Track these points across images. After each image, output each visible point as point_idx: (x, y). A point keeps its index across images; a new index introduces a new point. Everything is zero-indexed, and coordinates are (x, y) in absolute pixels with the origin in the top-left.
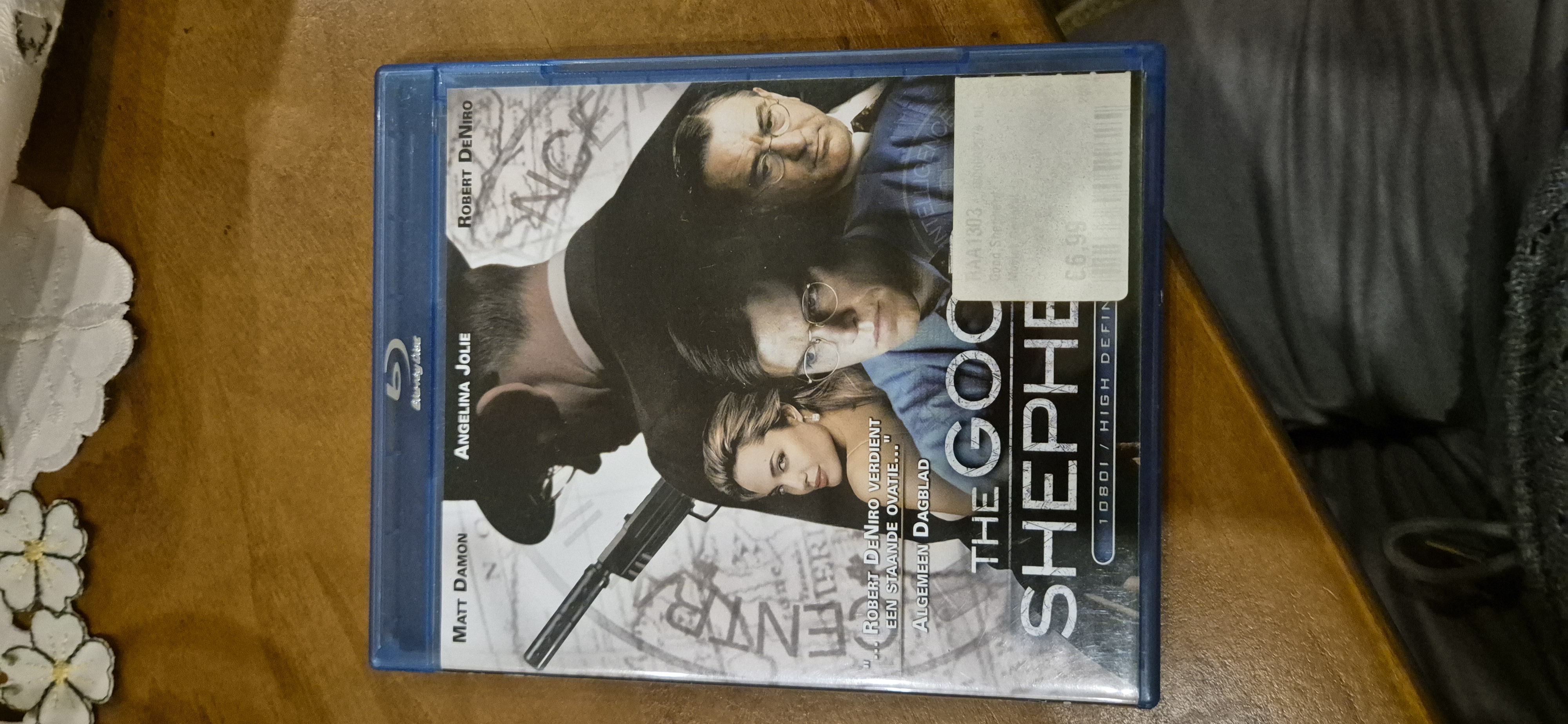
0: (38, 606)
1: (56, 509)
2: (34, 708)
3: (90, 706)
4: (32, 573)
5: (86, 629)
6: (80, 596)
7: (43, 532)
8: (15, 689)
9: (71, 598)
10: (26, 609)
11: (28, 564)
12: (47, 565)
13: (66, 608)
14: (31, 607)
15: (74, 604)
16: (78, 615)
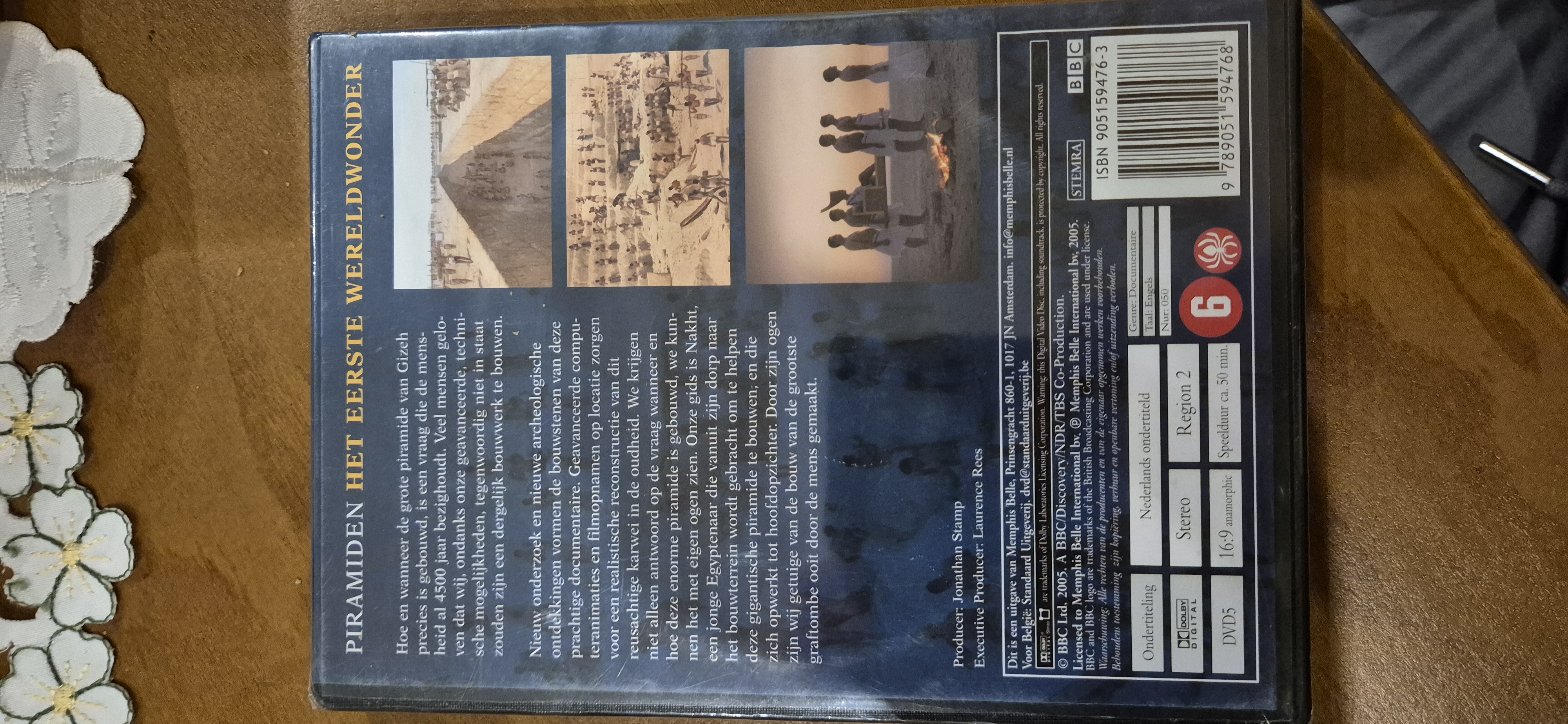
0: (35, 486)
1: (41, 376)
2: (46, 601)
3: (110, 586)
4: (25, 450)
5: (94, 501)
6: (83, 465)
7: (30, 405)
8: (23, 584)
9: (72, 469)
10: (21, 493)
11: (18, 442)
12: (40, 439)
13: (68, 482)
14: (28, 488)
15: (75, 475)
16: (83, 487)
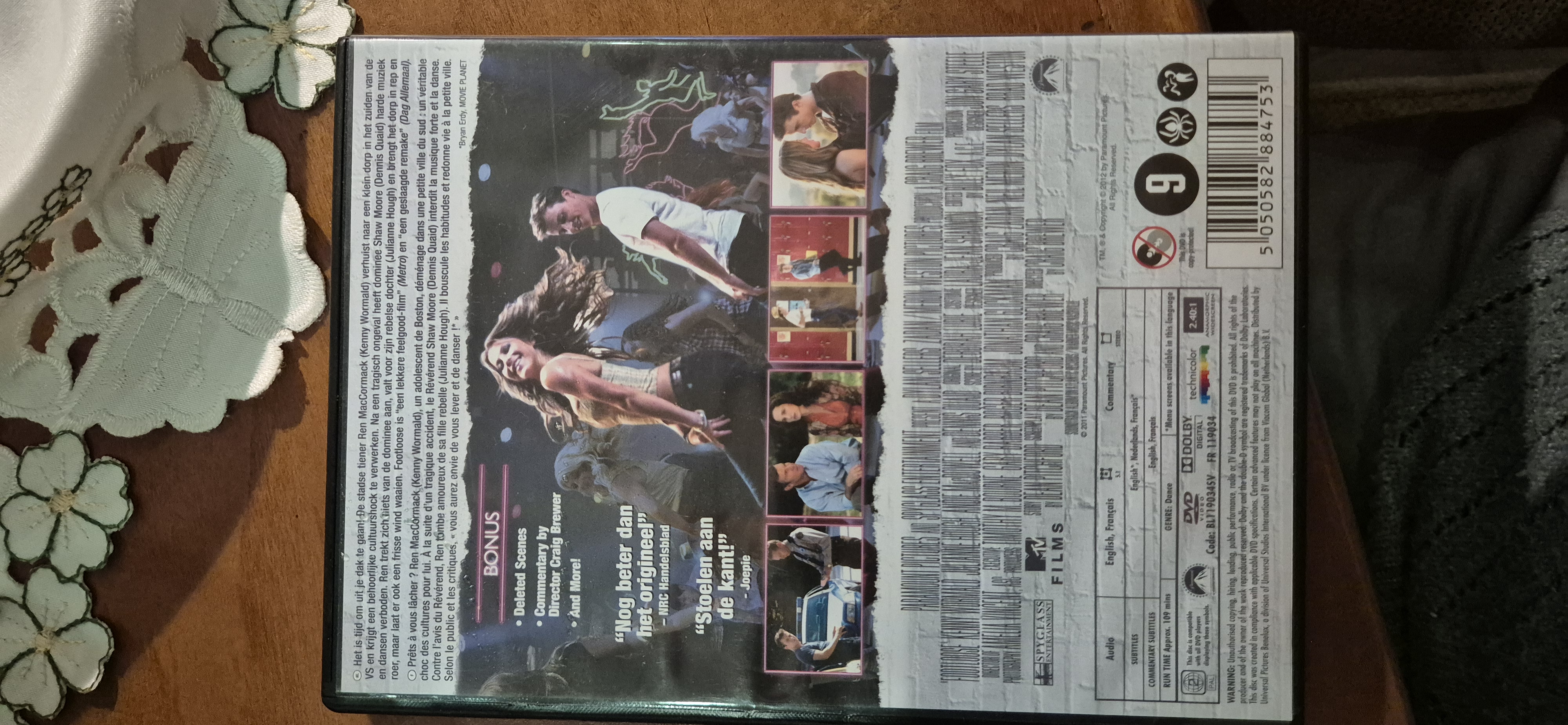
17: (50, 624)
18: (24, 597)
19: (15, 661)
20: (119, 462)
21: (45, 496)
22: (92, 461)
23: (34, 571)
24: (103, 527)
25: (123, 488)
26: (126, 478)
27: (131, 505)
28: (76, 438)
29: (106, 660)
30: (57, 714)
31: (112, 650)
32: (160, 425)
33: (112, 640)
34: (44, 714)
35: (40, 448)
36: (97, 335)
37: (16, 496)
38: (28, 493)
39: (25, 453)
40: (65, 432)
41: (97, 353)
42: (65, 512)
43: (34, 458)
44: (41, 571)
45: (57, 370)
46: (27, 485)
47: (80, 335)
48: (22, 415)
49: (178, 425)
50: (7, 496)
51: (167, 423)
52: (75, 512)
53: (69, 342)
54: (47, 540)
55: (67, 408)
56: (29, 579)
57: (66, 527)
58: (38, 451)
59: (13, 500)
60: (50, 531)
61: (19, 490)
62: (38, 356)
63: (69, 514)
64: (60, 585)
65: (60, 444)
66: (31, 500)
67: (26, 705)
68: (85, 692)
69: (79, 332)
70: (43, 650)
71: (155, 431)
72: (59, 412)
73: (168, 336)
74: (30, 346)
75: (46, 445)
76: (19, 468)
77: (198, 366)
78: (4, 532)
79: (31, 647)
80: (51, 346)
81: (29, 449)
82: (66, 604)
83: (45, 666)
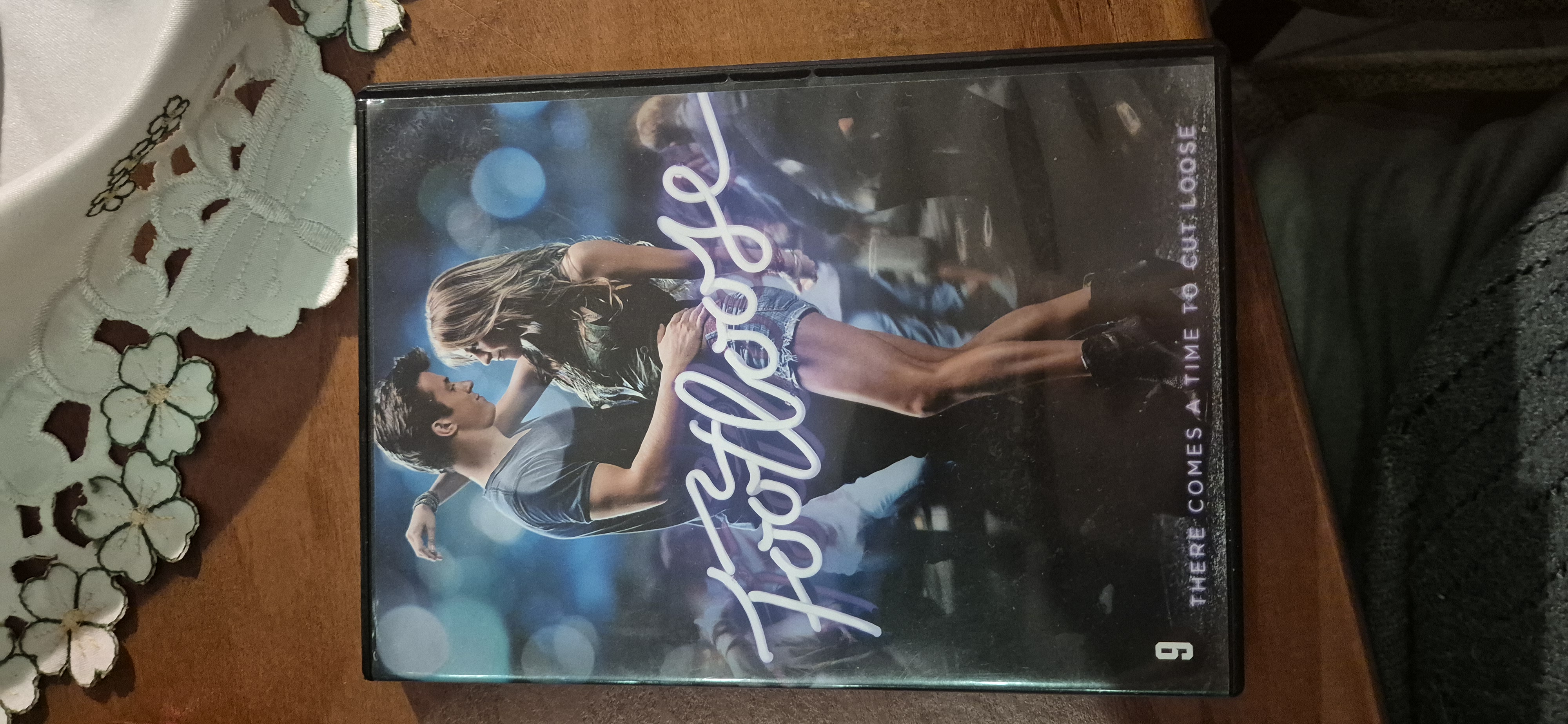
17: (144, 502)
18: (122, 477)
19: (113, 533)
20: (207, 362)
21: (143, 389)
22: (184, 360)
23: (132, 455)
24: (192, 418)
25: (210, 384)
26: (213, 376)
27: (217, 399)
28: (171, 341)
29: (192, 534)
30: (148, 580)
31: (198, 525)
32: (242, 329)
33: (198, 516)
34: (137, 580)
35: (140, 347)
36: (190, 249)
37: (117, 389)
38: (128, 386)
39: (126, 351)
40: (161, 334)
41: (190, 265)
42: (159, 404)
43: (134, 356)
44: (138, 455)
45: (155, 279)
46: (128, 381)
47: (176, 249)
48: (124, 318)
49: (257, 330)
50: (110, 389)
51: (248, 328)
52: (169, 404)
53: (166, 255)
54: (144, 428)
55: (163, 313)
56: (127, 462)
57: (160, 417)
58: (137, 350)
59: (115, 392)
60: (146, 420)
61: (121, 384)
62: (139, 267)
63: (164, 406)
64: (154, 468)
65: (156, 344)
66: (131, 393)
67: (122, 571)
68: (173, 561)
69: (174, 246)
70: (137, 523)
71: (238, 335)
72: (157, 316)
73: (250, 252)
74: (133, 257)
75: (144, 345)
76: (121, 364)
77: (275, 279)
78: (106, 420)
79: (127, 521)
80: (151, 258)
81: (129, 348)
82: (159, 484)
83: (139, 538)
